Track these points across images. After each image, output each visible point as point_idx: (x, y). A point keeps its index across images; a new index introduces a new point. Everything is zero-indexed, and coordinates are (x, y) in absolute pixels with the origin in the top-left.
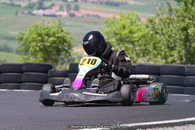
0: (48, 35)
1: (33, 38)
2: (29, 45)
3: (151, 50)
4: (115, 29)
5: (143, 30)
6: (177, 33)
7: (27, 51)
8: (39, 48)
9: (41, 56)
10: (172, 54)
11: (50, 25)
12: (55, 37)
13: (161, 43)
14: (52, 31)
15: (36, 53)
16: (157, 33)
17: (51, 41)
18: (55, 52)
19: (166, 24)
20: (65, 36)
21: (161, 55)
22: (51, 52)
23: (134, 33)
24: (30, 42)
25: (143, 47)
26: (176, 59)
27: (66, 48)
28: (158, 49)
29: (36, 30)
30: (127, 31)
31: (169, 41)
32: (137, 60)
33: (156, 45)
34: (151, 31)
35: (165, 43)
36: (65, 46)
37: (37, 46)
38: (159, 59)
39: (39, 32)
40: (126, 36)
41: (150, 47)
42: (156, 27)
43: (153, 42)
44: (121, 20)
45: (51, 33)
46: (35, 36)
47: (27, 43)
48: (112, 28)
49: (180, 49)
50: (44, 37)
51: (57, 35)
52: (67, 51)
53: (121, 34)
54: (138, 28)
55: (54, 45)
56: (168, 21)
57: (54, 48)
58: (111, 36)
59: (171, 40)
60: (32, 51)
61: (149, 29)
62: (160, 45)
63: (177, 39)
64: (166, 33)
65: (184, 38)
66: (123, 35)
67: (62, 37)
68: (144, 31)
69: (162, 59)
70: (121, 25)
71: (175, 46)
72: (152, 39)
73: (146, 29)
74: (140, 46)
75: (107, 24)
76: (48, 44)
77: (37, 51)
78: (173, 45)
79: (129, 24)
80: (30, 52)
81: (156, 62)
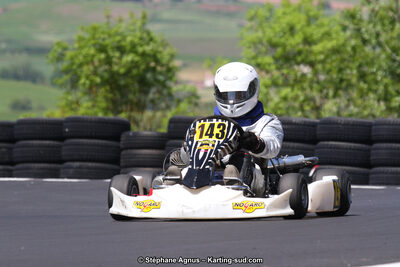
0: (122, 50)
1: (85, 57)
2: (78, 71)
3: (354, 80)
4: (272, 35)
5: (334, 36)
7: (74, 84)
8: (102, 77)
9: (106, 99)
11: (123, 25)
12: (136, 53)
13: (376, 66)
14: (129, 39)
15: (94, 89)
16: (365, 42)
17: (127, 62)
18: (136, 86)
19: (386, 22)
20: (159, 52)
21: (375, 91)
22: (126, 86)
23: (315, 43)
24: (81, 65)
25: (335, 76)
27: (161, 78)
28: (370, 78)
29: (94, 38)
30: (298, 38)
31: (394, 61)
32: (322, 105)
33: (365, 69)
34: (351, 37)
35: (384, 64)
36: (161, 73)
37: (95, 73)
38: (372, 102)
39: (100, 41)
40: (297, 49)
41: (352, 74)
42: (363, 30)
43: (357, 64)
44: (284, 13)
46: (92, 51)
47: (75, 67)
48: (264, 32)
50: (111, 53)
51: (140, 50)
52: (164, 85)
53: (284, 46)
54: (323, 30)
55: (135, 71)
56: (391, 14)
57: (132, 77)
58: (263, 49)
60: (84, 84)
61: (348, 33)
64: (387, 43)
66: (288, 48)
67: (152, 53)
68: (337, 39)
69: (379, 101)
70: (284, 25)
72: (354, 56)
73: (342, 34)
74: (329, 72)
75: (253, 23)
76: (122, 71)
77: (97, 85)
79: (303, 22)
80: (81, 88)
81: (365, 108)
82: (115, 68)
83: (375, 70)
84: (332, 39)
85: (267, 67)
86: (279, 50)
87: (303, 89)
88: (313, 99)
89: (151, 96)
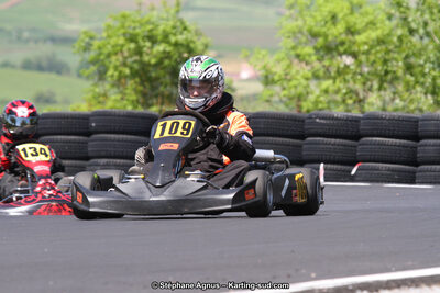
0: (152, 39)
1: (113, 47)
2: (107, 62)
3: (400, 73)
4: (313, 24)
5: (379, 25)
7: (102, 75)
8: (131, 68)
9: (135, 90)
11: (155, 13)
12: (168, 42)
13: (424, 58)
14: (161, 28)
15: (123, 81)
16: (412, 32)
17: (159, 52)
18: (168, 79)
19: (435, 10)
20: (193, 42)
21: (423, 84)
22: (157, 79)
23: (359, 33)
24: (109, 56)
25: (379, 67)
28: (417, 70)
29: (123, 27)
30: (341, 27)
32: (365, 97)
33: (412, 60)
34: (397, 26)
35: (432, 55)
37: (124, 64)
38: (419, 95)
39: (131, 31)
40: (338, 40)
41: (398, 66)
42: (410, 19)
43: (404, 55)
45: (159, 32)
46: (121, 41)
47: (102, 57)
48: (305, 21)
50: (142, 43)
51: (173, 39)
53: (326, 36)
54: (367, 20)
55: (167, 62)
57: (164, 68)
58: (304, 39)
60: (112, 76)
61: (394, 22)
64: (436, 33)
66: (330, 38)
67: (185, 42)
68: (383, 29)
69: (426, 94)
70: (326, 14)
72: (400, 47)
73: (387, 22)
74: (373, 64)
75: (292, 11)
76: (153, 61)
77: (126, 77)
79: (346, 11)
80: (109, 79)
81: (412, 101)
82: (146, 58)
83: (422, 62)
84: (377, 29)
85: (307, 58)
86: (321, 40)
87: (346, 81)
88: (355, 92)
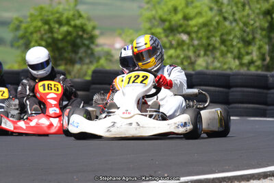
0: (60, 23)
1: (35, 27)
2: (30, 38)
3: (217, 45)
4: (162, 13)
5: (204, 14)
6: (257, 19)
8: (46, 42)
10: (250, 51)
11: (61, 6)
12: (70, 25)
13: (233, 35)
14: (65, 15)
16: (225, 19)
17: (63, 31)
18: (69, 48)
19: (240, 5)
20: (85, 25)
21: (232, 52)
22: (63, 48)
23: (191, 19)
24: (32, 33)
25: (205, 41)
26: (255, 58)
27: (86, 42)
28: (228, 43)
29: (41, 15)
30: (180, 16)
31: (244, 31)
32: (195, 61)
33: (225, 37)
34: (215, 16)
35: (238, 34)
36: (85, 39)
37: (42, 39)
38: (229, 59)
39: (46, 18)
40: (178, 24)
41: (216, 41)
42: (224, 10)
43: (220, 33)
45: (64, 19)
46: (40, 24)
47: (27, 34)
48: (157, 12)
49: (262, 43)
50: (53, 25)
51: (72, 23)
52: (88, 47)
53: (170, 21)
54: (196, 11)
55: (69, 38)
57: (67, 42)
58: (156, 23)
59: (248, 30)
61: (214, 12)
62: (231, 37)
63: (257, 27)
64: (240, 19)
65: (268, 27)
66: (173, 23)
67: (80, 25)
69: (234, 58)
70: (170, 7)
71: (254, 38)
72: (218, 28)
73: (210, 12)
74: (200, 39)
76: (60, 37)
78: (251, 36)
79: (183, 5)
81: (225, 63)
82: (56, 35)
84: (202, 17)
85: (158, 35)
86: (167, 24)
87: (183, 50)
88: (189, 57)
89: (80, 55)
